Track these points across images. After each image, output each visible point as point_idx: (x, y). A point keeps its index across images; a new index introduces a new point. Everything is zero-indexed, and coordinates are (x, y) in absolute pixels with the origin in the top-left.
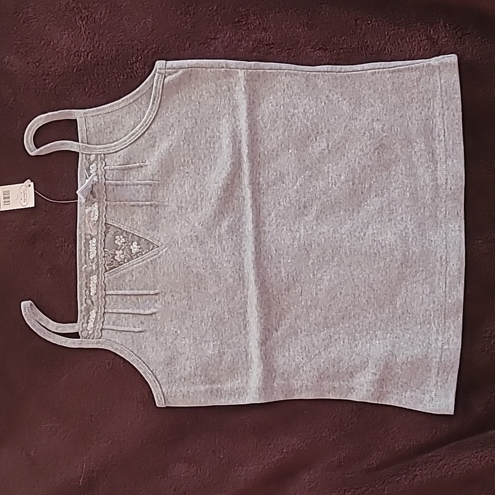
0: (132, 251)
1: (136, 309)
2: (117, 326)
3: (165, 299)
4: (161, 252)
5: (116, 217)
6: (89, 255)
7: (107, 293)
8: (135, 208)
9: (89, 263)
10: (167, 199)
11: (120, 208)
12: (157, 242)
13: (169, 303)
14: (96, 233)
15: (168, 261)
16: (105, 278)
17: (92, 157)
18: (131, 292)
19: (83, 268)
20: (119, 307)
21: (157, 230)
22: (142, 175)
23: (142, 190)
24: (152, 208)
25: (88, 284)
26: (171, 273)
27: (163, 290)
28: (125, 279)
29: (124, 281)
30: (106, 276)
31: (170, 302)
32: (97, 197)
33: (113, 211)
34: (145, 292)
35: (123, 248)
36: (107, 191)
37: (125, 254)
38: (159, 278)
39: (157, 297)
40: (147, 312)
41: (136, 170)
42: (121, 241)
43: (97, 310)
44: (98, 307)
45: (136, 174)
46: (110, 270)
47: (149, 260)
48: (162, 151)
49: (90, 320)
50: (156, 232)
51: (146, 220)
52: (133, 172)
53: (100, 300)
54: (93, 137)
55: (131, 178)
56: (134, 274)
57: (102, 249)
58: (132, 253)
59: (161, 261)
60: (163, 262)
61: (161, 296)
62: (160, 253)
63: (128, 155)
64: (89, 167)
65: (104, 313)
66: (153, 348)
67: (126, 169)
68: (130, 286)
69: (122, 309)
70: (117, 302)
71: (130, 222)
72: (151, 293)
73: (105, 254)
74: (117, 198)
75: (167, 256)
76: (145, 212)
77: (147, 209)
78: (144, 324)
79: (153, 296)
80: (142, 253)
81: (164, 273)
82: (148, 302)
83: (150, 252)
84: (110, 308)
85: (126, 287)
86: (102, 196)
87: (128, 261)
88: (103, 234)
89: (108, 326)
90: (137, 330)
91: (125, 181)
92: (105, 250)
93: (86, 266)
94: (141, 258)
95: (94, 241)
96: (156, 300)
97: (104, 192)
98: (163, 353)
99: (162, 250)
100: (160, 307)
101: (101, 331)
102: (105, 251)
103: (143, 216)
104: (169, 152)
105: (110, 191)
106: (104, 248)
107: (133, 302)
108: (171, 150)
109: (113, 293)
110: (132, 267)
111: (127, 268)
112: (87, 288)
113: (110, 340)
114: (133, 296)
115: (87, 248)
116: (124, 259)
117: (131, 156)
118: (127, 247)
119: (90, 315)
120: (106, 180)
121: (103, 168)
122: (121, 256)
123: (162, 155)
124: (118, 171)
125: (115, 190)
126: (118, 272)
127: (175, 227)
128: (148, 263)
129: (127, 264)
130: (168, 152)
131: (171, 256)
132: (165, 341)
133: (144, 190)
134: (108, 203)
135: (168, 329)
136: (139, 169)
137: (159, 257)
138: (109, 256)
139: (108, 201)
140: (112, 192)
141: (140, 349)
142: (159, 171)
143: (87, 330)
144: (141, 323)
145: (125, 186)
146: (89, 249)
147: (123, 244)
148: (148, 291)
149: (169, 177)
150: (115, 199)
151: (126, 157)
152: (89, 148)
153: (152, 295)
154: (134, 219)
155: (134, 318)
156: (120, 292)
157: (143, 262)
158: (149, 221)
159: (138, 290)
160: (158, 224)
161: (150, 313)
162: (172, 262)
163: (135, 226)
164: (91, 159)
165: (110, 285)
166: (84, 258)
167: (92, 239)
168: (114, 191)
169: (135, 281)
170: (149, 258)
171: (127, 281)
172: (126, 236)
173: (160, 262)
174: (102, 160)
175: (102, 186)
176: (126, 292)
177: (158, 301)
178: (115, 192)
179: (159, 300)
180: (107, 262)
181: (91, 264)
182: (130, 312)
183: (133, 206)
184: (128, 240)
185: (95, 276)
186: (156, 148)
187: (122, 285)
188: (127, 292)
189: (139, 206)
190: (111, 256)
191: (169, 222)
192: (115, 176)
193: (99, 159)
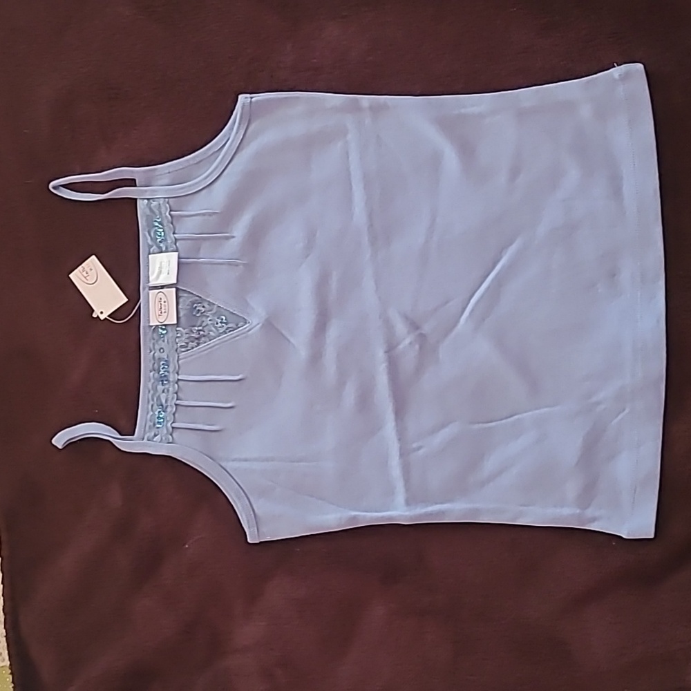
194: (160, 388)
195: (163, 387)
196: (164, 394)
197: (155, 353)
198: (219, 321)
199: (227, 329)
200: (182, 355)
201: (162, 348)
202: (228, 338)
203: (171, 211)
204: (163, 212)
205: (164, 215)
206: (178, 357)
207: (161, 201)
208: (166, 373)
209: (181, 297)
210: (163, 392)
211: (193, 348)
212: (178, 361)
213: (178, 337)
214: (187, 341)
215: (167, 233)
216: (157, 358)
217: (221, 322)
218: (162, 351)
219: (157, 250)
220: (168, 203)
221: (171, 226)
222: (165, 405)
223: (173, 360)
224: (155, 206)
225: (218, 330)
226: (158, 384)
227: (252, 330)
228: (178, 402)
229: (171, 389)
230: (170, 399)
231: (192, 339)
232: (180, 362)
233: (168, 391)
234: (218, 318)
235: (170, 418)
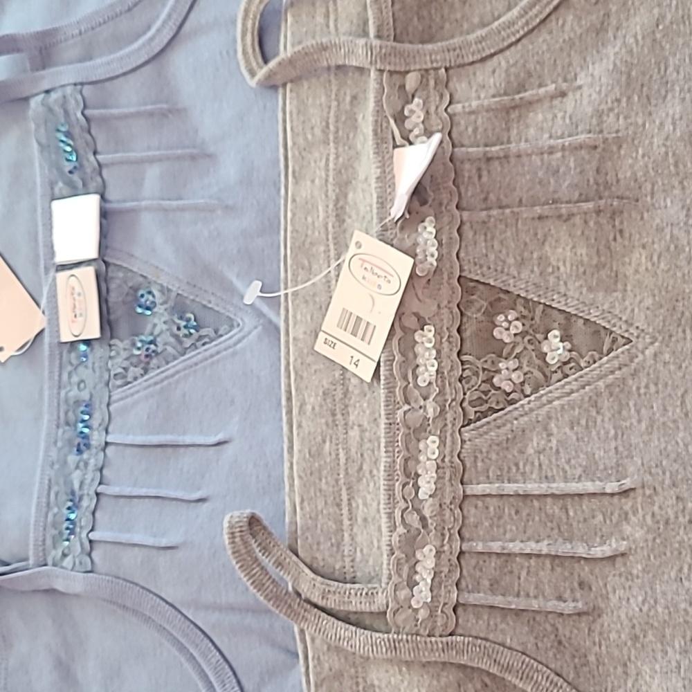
0: (548, 359)
1: (560, 540)
2: (503, 595)
3: (656, 508)
4: (641, 357)
5: (492, 257)
6: (415, 377)
7: (469, 492)
8: (549, 224)
9: (416, 401)
10: (649, 187)
11: (502, 227)
12: (624, 327)
13: (667, 522)
14: (435, 308)
15: (666, 385)
16: (463, 442)
17: (411, 81)
18: (543, 488)
19: (400, 413)
20: (508, 536)
21: (620, 286)
22: (564, 118)
23: (567, 166)
24: (604, 221)
25: (411, 463)
26: (674, 421)
27: (648, 478)
28: (526, 446)
29: (521, 452)
30: (466, 436)
31: (672, 517)
32: (430, 200)
33: (482, 237)
34: (590, 487)
35: (518, 350)
36: (460, 180)
37: (526, 369)
38: (634, 440)
39: (627, 504)
40: (598, 552)
41: (546, 104)
42: (513, 331)
43: (438, 544)
44: (443, 535)
45: (545, 120)
46: (479, 419)
47: (601, 384)
48: (632, 40)
49: (417, 578)
50: (619, 295)
51: (585, 259)
52: (537, 114)
53: (447, 513)
54: (411, 19)
55: (532, 131)
56: (555, 430)
57: (455, 355)
58: (548, 365)
59: (643, 384)
60: (647, 387)
61: (639, 499)
62: (636, 360)
63: (519, 65)
64: (403, 109)
65: (461, 553)
66: (625, 665)
67: (514, 108)
68: (540, 465)
69: (517, 542)
70: (500, 518)
71: (536, 268)
72: (608, 491)
73: (463, 370)
74: (492, 197)
75: (660, 366)
76: (579, 233)
77: (586, 222)
78: (590, 589)
79: (616, 499)
80: (578, 364)
81: (652, 421)
82: (600, 517)
83: (605, 359)
84: (479, 539)
85: (528, 468)
86: (445, 197)
87: (535, 390)
88: (456, 310)
89: (476, 595)
90: (568, 607)
91: (513, 145)
92: (465, 358)
93: (406, 407)
94: (576, 380)
95: (429, 331)
96: (626, 514)
97: (451, 183)
98: (656, 681)
99: (643, 352)
100: (639, 534)
101: (455, 610)
102: (463, 363)
103: (574, 247)
104: (654, 40)
105: (470, 178)
106: (459, 354)
107: (551, 518)
108: (658, 36)
109: (488, 491)
110: (546, 408)
111: (531, 410)
112: (408, 476)
113: (486, 639)
114: (549, 500)
115: (411, 355)
116: (522, 383)
117: (531, 66)
118: (530, 347)
119: (418, 561)
120: (454, 146)
121: (446, 110)
122: (514, 376)
123: (631, 52)
124: (491, 114)
125: (485, 173)
126: (504, 425)
127: (679, 274)
128: (599, 394)
129: (532, 398)
130: (649, 41)
131: (672, 367)
132: (662, 644)
133: (572, 165)
134: (466, 214)
135: (667, 607)
136: (556, 102)
137: (634, 374)
138: (476, 374)
139: (464, 209)
140: (476, 179)
141: (583, 665)
142: (618, 101)
143: (410, 607)
144: (581, 584)
145: (513, 160)
146: (415, 356)
147: (519, 339)
148: (598, 483)
149: (650, 114)
150: (486, 199)
151: (513, 70)
152: (402, 54)
153: (612, 495)
154: (547, 258)
155: (559, 570)
156: (510, 488)
157: (582, 391)
158: (594, 262)
159: (566, 480)
160: (621, 270)
161: (609, 554)
162: (675, 387)
163: (552, 280)
164: (407, 87)
165: (479, 464)
166: (400, 384)
167: (422, 329)
168: (480, 177)
169: (558, 452)
170: (600, 378)
171: (530, 451)
172: (525, 312)
173: (638, 388)
174: (439, 87)
175: (444, 164)
176: (529, 486)
177: (630, 515)
178: (485, 179)
179: (635, 512)
180: (468, 393)
181: (422, 403)
182: (545, 551)
183: (540, 218)
184: (531, 326)
185: (432, 438)
186: (610, 34)
187: (517, 465)
188: (533, 487)
189: (559, 217)
190: (482, 376)
191: (659, 257)
192: (480, 130)
193: (432, 83)
194: (72, 458)
195: (78, 458)
196: (78, 472)
197: (70, 391)
198: (183, 323)
199: (198, 340)
200: (116, 395)
201: (82, 381)
202: (200, 357)
203: (85, 107)
204: (71, 112)
205: (73, 118)
206: (110, 397)
207: (69, 90)
208: (86, 430)
209: (112, 278)
210: (77, 467)
211: (136, 379)
212: (108, 405)
213: (110, 358)
214: (126, 364)
215: (81, 152)
216: (71, 402)
217: (186, 327)
218: (82, 385)
219: (66, 191)
220: (81, 93)
221: (89, 137)
222: (78, 493)
223: (101, 403)
224: (56, 101)
225: (181, 342)
226: (70, 452)
227: (245, 340)
228: (101, 489)
229: (92, 462)
230: (88, 481)
231: (134, 360)
232: (111, 408)
233: (86, 464)
234: (181, 318)
235: (86, 521)
